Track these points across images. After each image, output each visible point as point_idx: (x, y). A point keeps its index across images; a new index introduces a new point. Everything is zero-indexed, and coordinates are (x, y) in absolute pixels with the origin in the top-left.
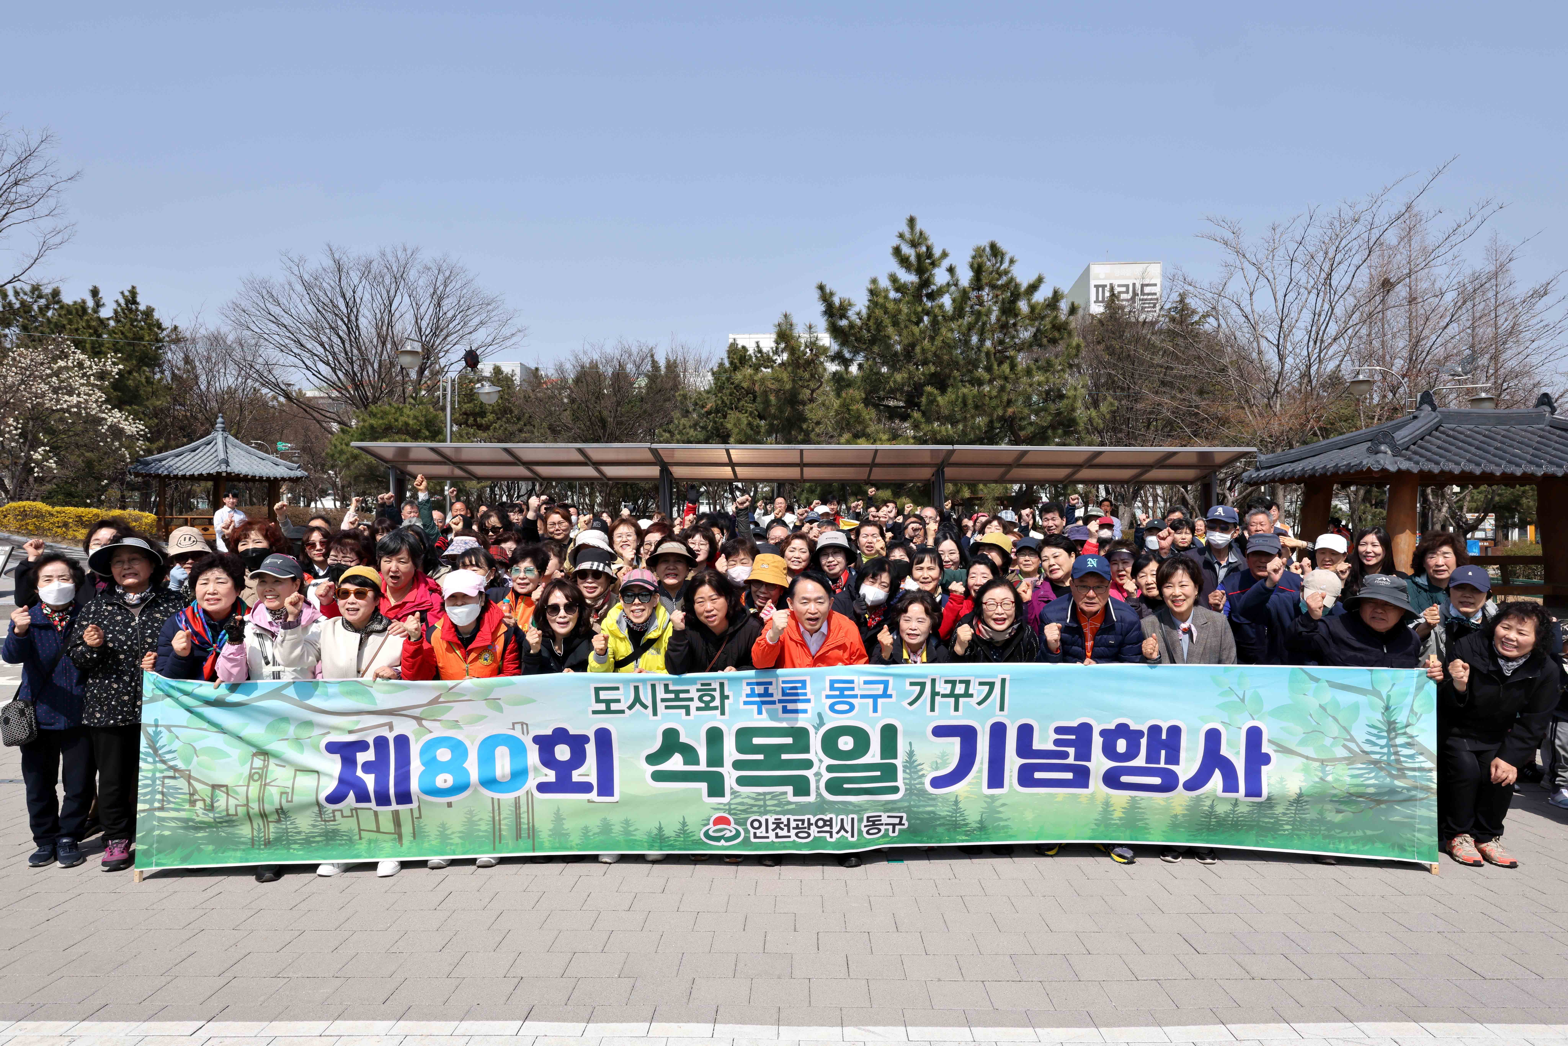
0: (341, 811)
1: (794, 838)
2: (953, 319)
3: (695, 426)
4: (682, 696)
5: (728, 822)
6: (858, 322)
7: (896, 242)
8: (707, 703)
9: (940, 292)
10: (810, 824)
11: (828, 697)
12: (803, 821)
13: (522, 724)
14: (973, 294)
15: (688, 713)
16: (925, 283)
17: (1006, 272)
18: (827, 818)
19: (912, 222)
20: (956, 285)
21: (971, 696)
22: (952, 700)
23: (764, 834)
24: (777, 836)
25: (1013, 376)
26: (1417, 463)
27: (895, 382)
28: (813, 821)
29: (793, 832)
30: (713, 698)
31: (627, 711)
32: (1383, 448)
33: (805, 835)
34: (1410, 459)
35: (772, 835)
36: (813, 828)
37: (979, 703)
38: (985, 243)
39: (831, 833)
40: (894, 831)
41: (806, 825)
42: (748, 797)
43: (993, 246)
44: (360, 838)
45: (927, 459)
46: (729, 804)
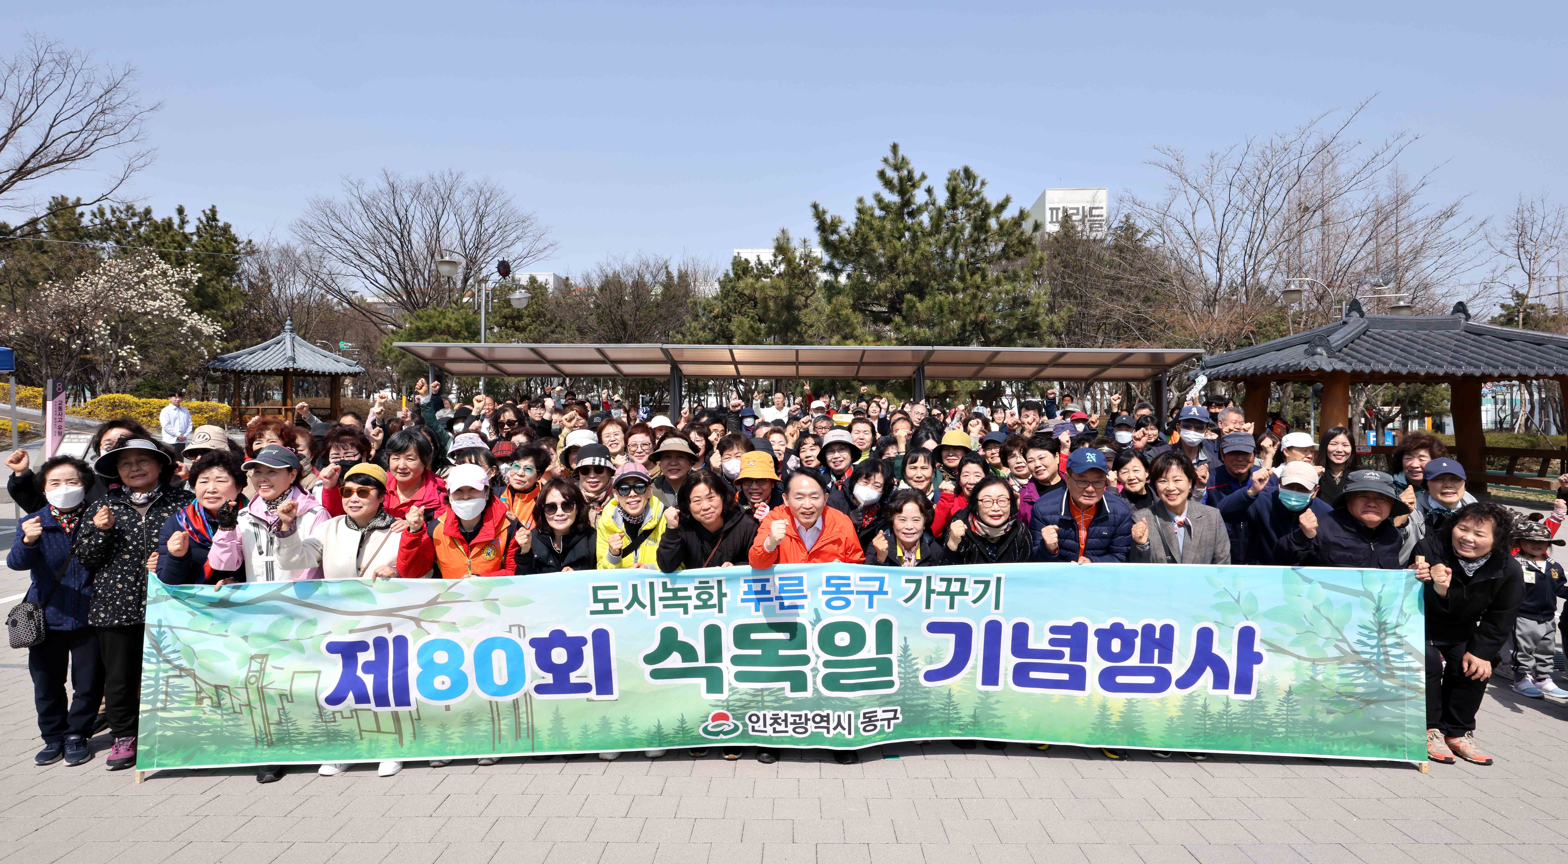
0: (341, 712)
1: (791, 733)
2: (930, 234)
3: (703, 328)
4: (680, 594)
5: (726, 718)
6: (847, 237)
7: (881, 166)
8: (705, 602)
9: (919, 210)
10: (807, 720)
11: (824, 593)
12: (800, 716)
13: (519, 626)
14: (948, 213)
15: (686, 612)
16: (906, 203)
17: (978, 193)
18: (824, 713)
19: (895, 148)
20: (933, 204)
21: (967, 594)
22: (948, 598)
23: (762, 728)
24: (775, 731)
25: (984, 286)
26: (1350, 364)
27: (879, 290)
28: (810, 716)
29: (790, 728)
30: (711, 596)
31: (625, 610)
32: (1319, 350)
33: (803, 730)
34: (1343, 360)
35: (770, 729)
36: (810, 723)
37: (975, 602)
38: (959, 167)
39: (828, 729)
40: (889, 727)
41: (803, 720)
42: (746, 693)
43: (967, 171)
44: (362, 739)
45: (909, 358)
46: (727, 700)
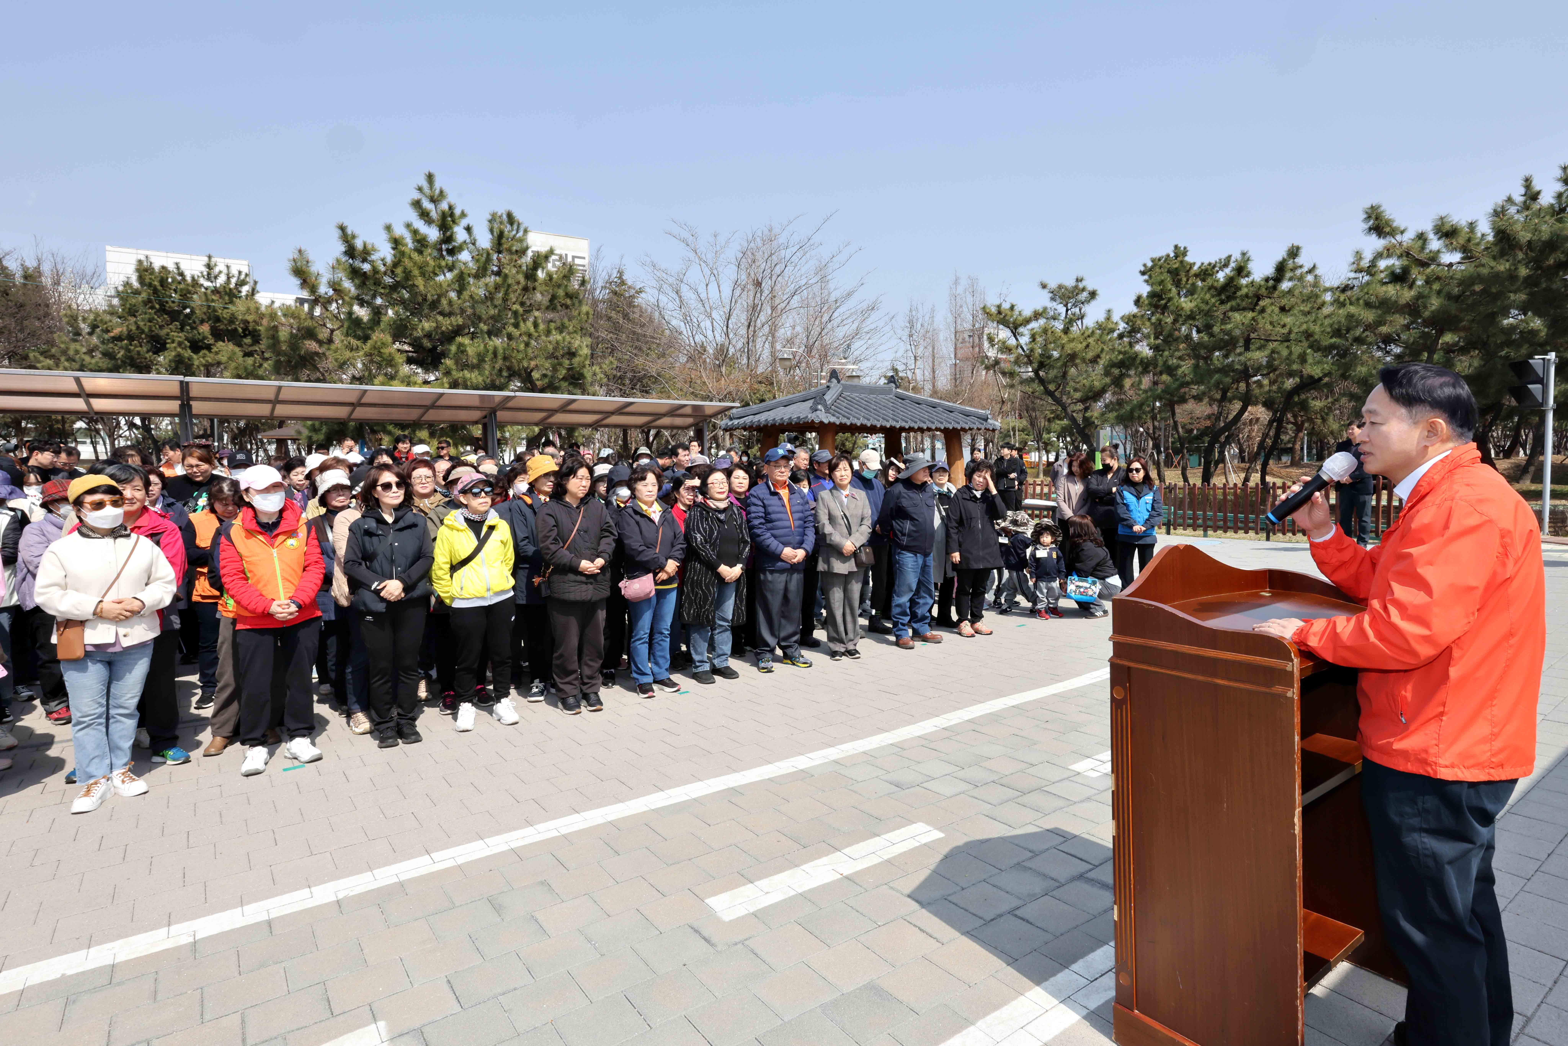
2: (477, 276)
6: (382, 269)
7: (416, 195)
9: (460, 249)
14: (495, 256)
16: (448, 239)
17: (521, 241)
19: (430, 178)
20: (474, 244)
25: (536, 334)
26: (838, 418)
27: (423, 329)
32: (820, 407)
34: (833, 415)
38: (502, 210)
43: (510, 216)
